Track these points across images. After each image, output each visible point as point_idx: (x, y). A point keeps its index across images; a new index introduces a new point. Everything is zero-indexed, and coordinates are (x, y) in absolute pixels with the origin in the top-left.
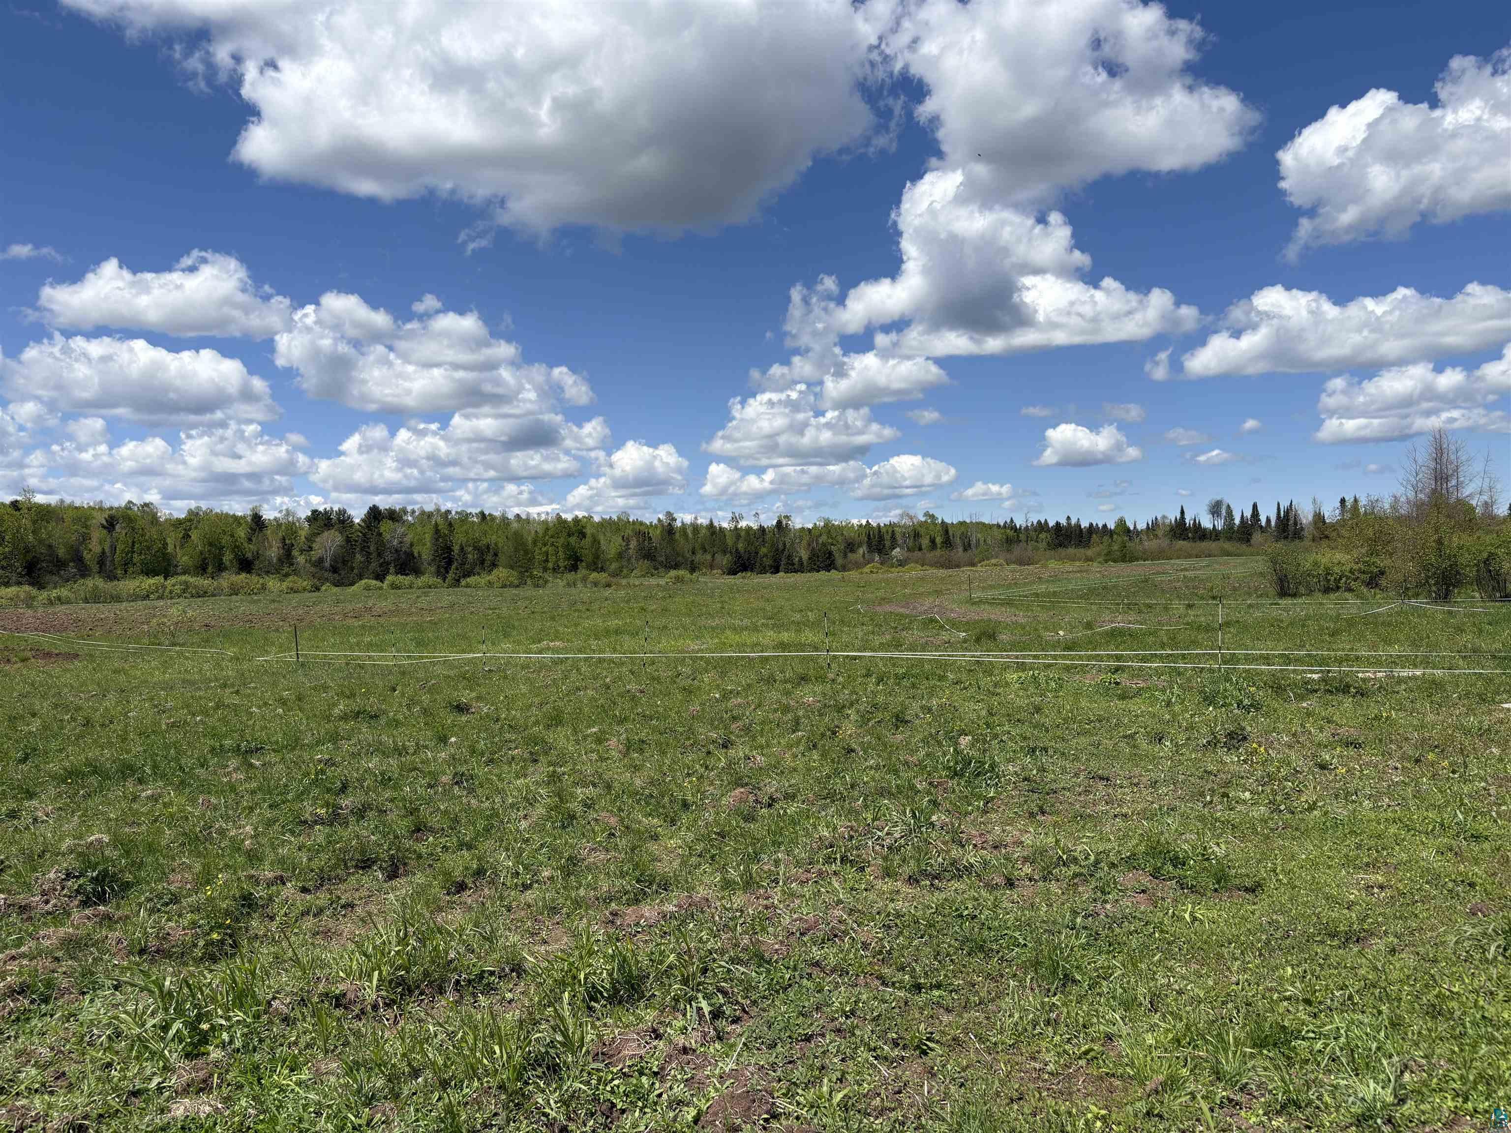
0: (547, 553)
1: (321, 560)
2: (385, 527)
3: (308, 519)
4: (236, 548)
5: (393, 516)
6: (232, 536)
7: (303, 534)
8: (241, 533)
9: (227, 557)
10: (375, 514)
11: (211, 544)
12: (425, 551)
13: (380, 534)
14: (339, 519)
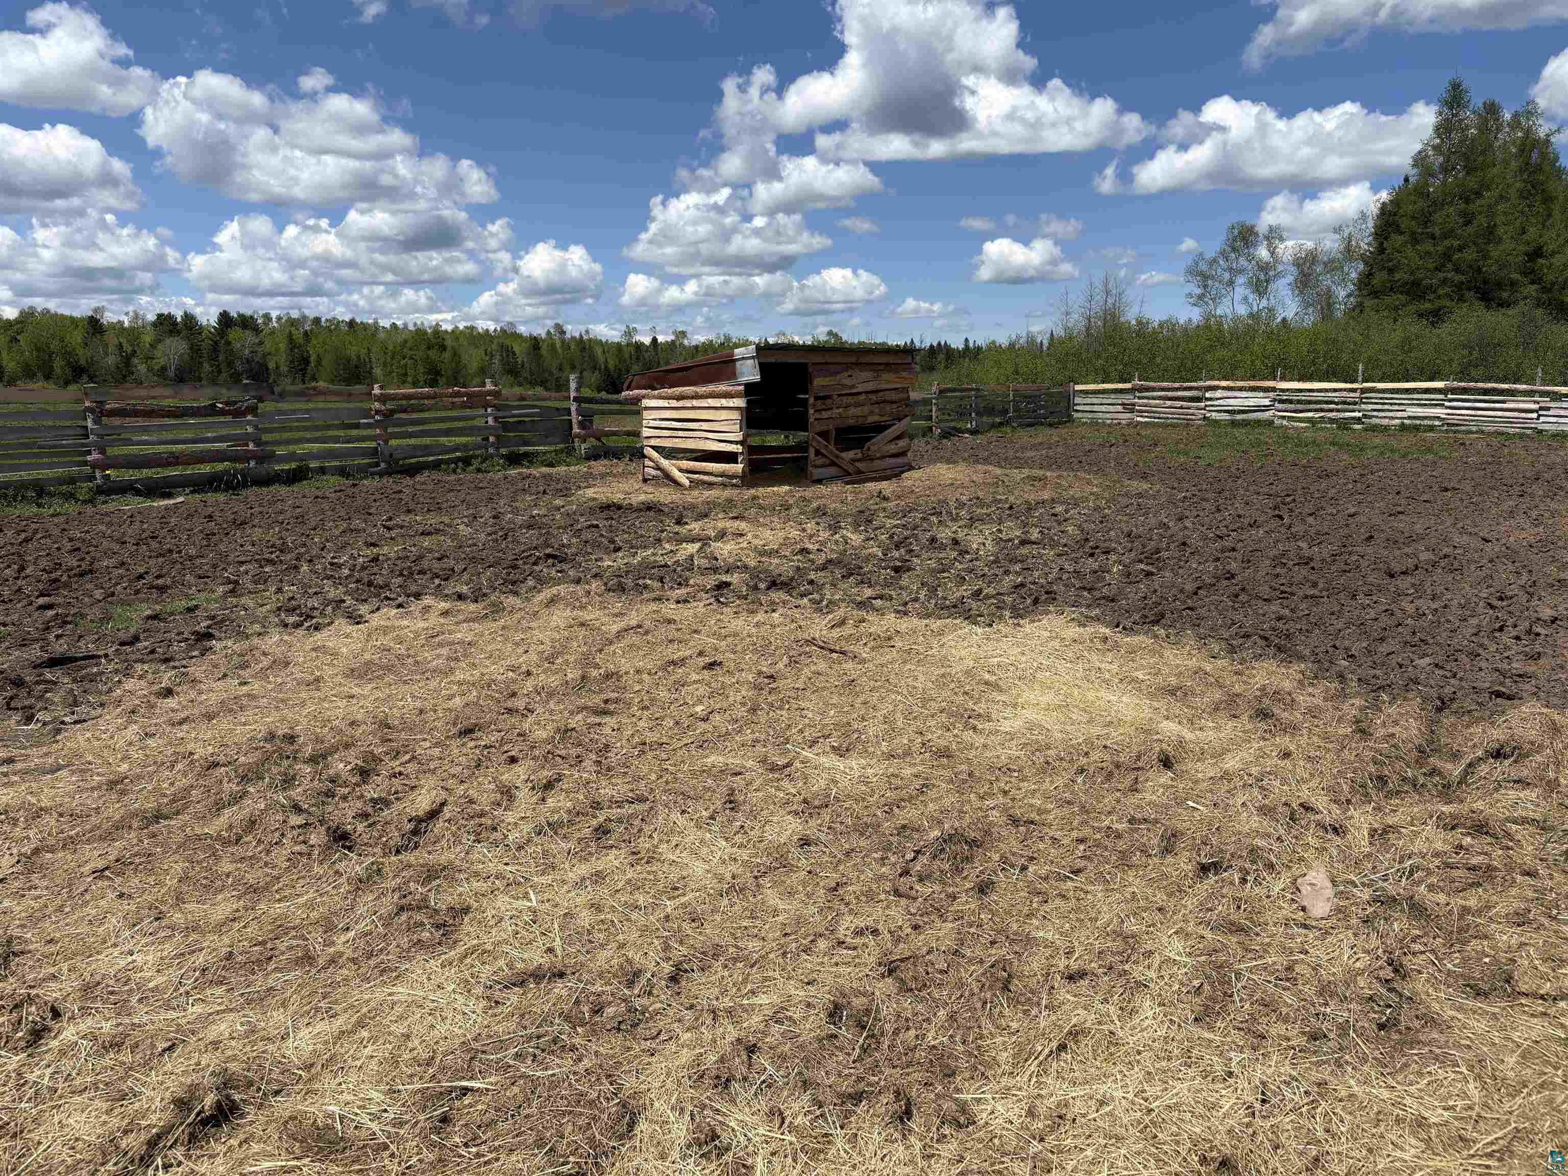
0: (406, 365)
1: (164, 369)
2: (234, 334)
3: (155, 324)
4: (68, 354)
5: (246, 323)
6: (62, 340)
7: (148, 339)
8: (77, 338)
9: (58, 364)
10: (225, 318)
11: (38, 350)
12: (280, 360)
13: (229, 343)
14: (185, 324)
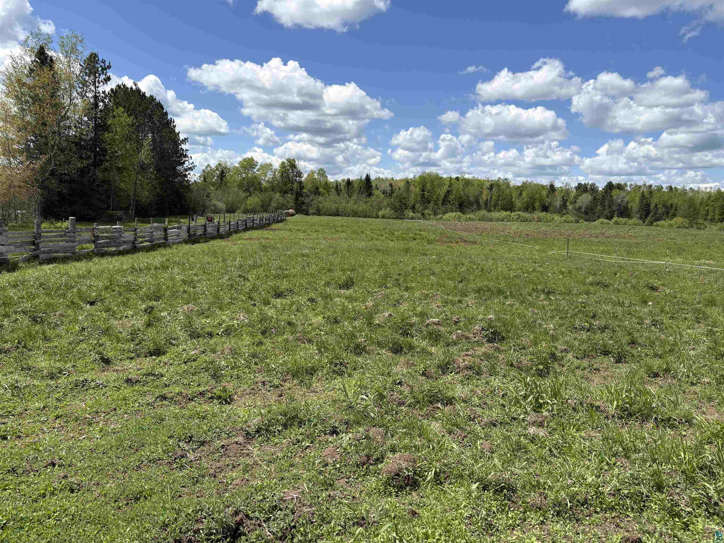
0: (708, 211)
1: (580, 208)
2: (615, 192)
3: (576, 188)
4: (541, 200)
5: (620, 187)
6: (540, 194)
7: (573, 194)
8: (544, 193)
9: (537, 204)
10: (610, 186)
11: (530, 198)
12: (635, 206)
13: (611, 196)
14: (591, 188)
